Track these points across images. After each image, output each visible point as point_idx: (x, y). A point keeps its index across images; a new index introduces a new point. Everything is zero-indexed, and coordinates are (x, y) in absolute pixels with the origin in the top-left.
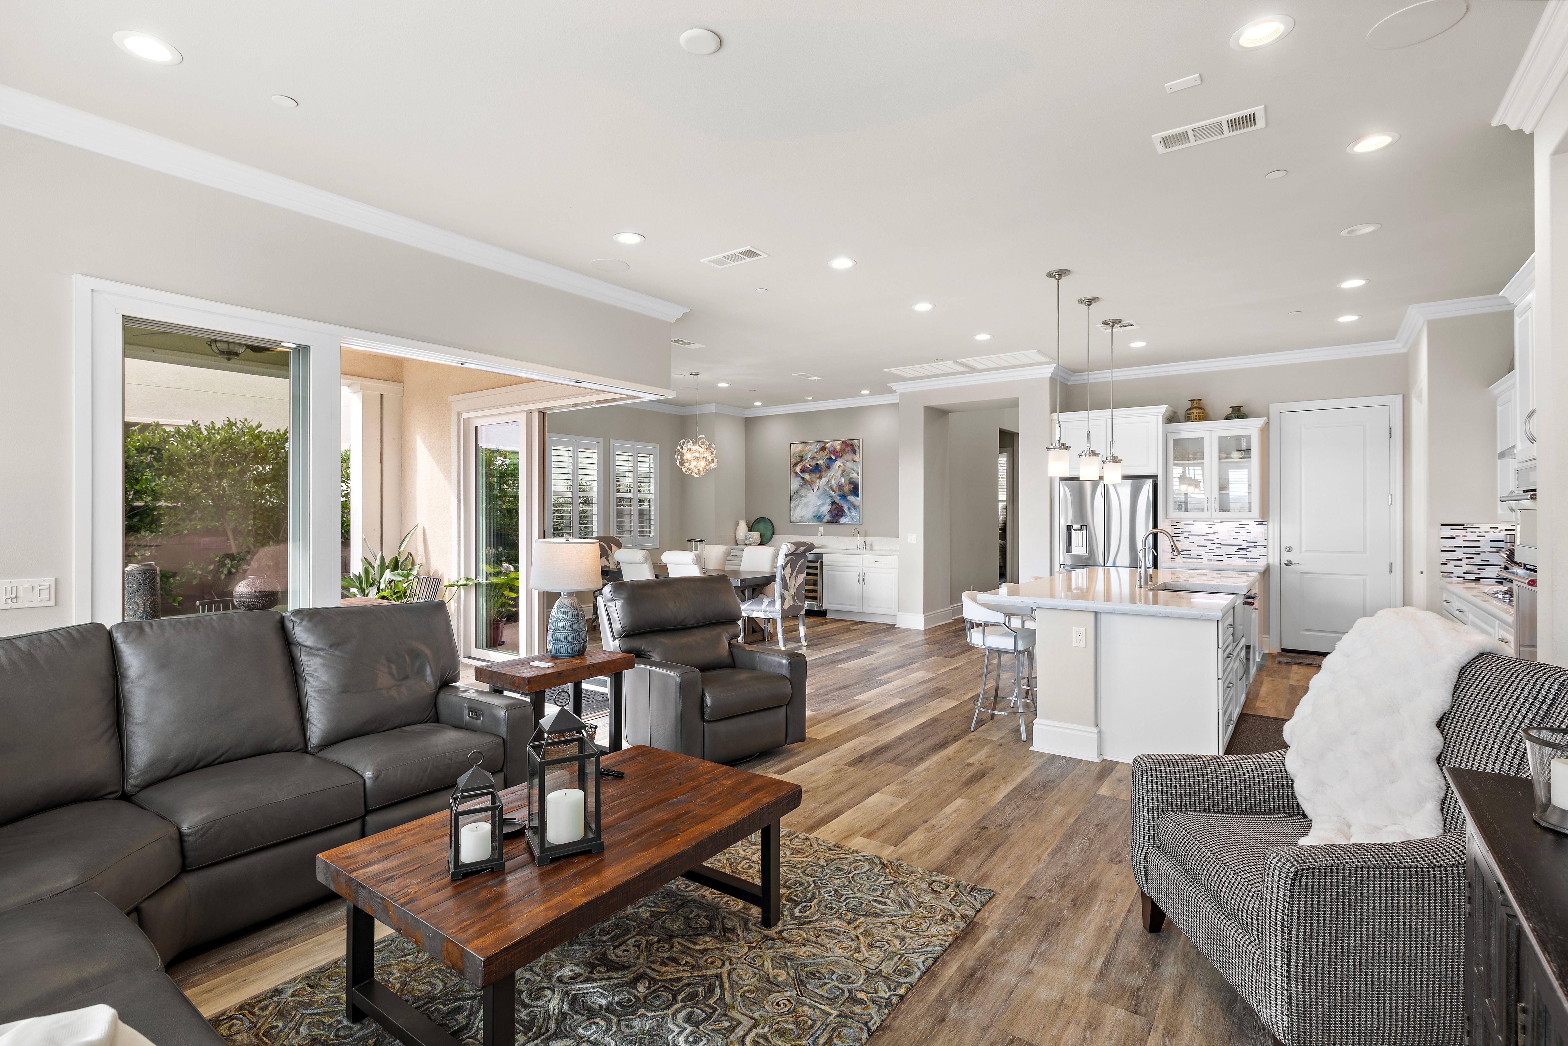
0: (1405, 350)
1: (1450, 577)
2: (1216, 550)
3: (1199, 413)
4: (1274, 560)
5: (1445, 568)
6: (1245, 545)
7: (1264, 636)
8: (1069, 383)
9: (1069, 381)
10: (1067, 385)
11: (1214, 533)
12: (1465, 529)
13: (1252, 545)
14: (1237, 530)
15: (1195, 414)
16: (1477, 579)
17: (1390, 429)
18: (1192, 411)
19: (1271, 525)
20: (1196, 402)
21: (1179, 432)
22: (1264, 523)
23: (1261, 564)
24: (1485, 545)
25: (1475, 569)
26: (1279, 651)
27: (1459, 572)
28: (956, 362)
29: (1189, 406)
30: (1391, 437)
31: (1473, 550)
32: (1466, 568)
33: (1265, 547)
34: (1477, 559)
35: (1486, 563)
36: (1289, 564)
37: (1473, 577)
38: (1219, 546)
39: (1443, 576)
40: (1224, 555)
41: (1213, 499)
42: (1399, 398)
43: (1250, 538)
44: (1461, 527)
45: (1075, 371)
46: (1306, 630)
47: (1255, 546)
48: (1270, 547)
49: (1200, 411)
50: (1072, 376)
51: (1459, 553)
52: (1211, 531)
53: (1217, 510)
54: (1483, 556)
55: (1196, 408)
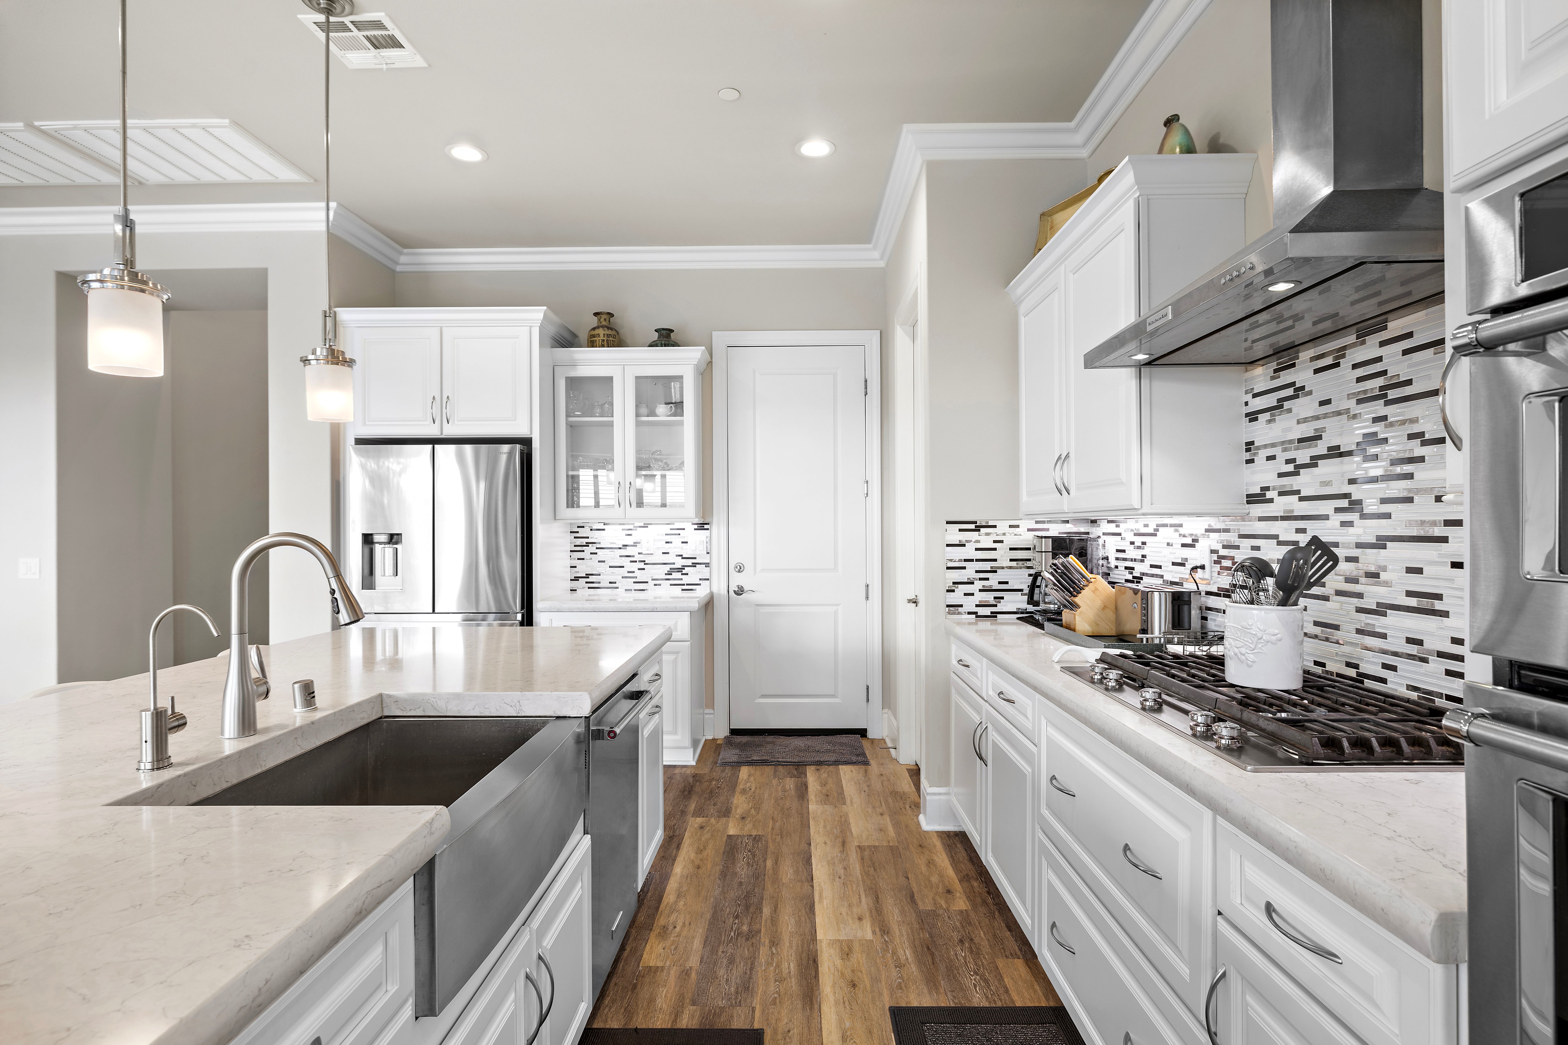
0: (882, 264)
1: (959, 613)
2: (638, 573)
3: (608, 336)
4: (719, 587)
5: (953, 598)
6: (679, 563)
7: (707, 711)
8: (399, 268)
9: (397, 263)
10: (393, 272)
11: (635, 544)
12: (977, 529)
13: (690, 562)
14: (669, 539)
15: (602, 337)
16: (994, 615)
17: (866, 381)
18: (596, 332)
19: (714, 528)
20: (604, 317)
21: (574, 365)
22: (706, 527)
23: (702, 592)
24: (1003, 556)
25: (989, 597)
26: (727, 733)
27: (970, 604)
28: (30, 126)
29: (596, 325)
30: (866, 394)
31: (987, 566)
32: (980, 597)
33: (707, 565)
34: (993, 581)
35: (1004, 588)
36: (740, 592)
37: (987, 611)
38: (642, 565)
39: (949, 613)
40: (649, 580)
41: (628, 485)
42: (874, 337)
43: (687, 551)
44: (972, 526)
45: (405, 243)
46: (764, 696)
47: (694, 565)
48: (714, 565)
49: (610, 332)
50: (401, 253)
51: (970, 572)
52: (629, 541)
53: (634, 504)
54: (1001, 575)
55: (603, 327)
